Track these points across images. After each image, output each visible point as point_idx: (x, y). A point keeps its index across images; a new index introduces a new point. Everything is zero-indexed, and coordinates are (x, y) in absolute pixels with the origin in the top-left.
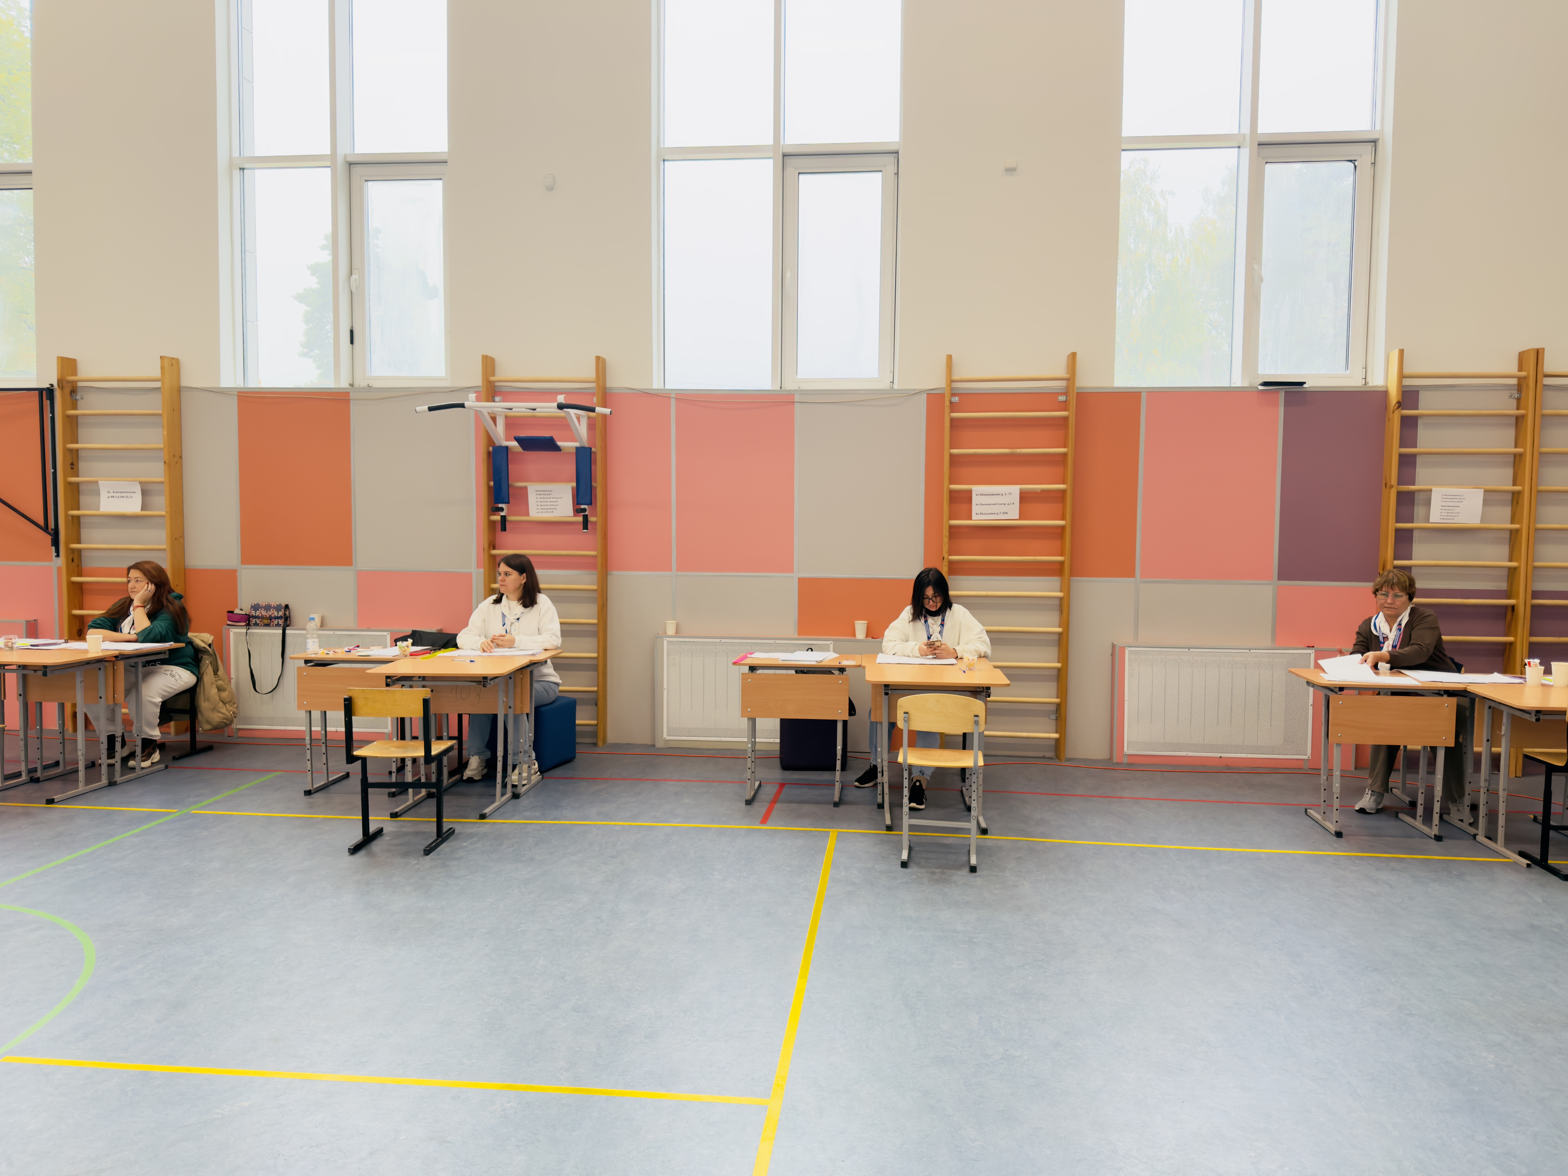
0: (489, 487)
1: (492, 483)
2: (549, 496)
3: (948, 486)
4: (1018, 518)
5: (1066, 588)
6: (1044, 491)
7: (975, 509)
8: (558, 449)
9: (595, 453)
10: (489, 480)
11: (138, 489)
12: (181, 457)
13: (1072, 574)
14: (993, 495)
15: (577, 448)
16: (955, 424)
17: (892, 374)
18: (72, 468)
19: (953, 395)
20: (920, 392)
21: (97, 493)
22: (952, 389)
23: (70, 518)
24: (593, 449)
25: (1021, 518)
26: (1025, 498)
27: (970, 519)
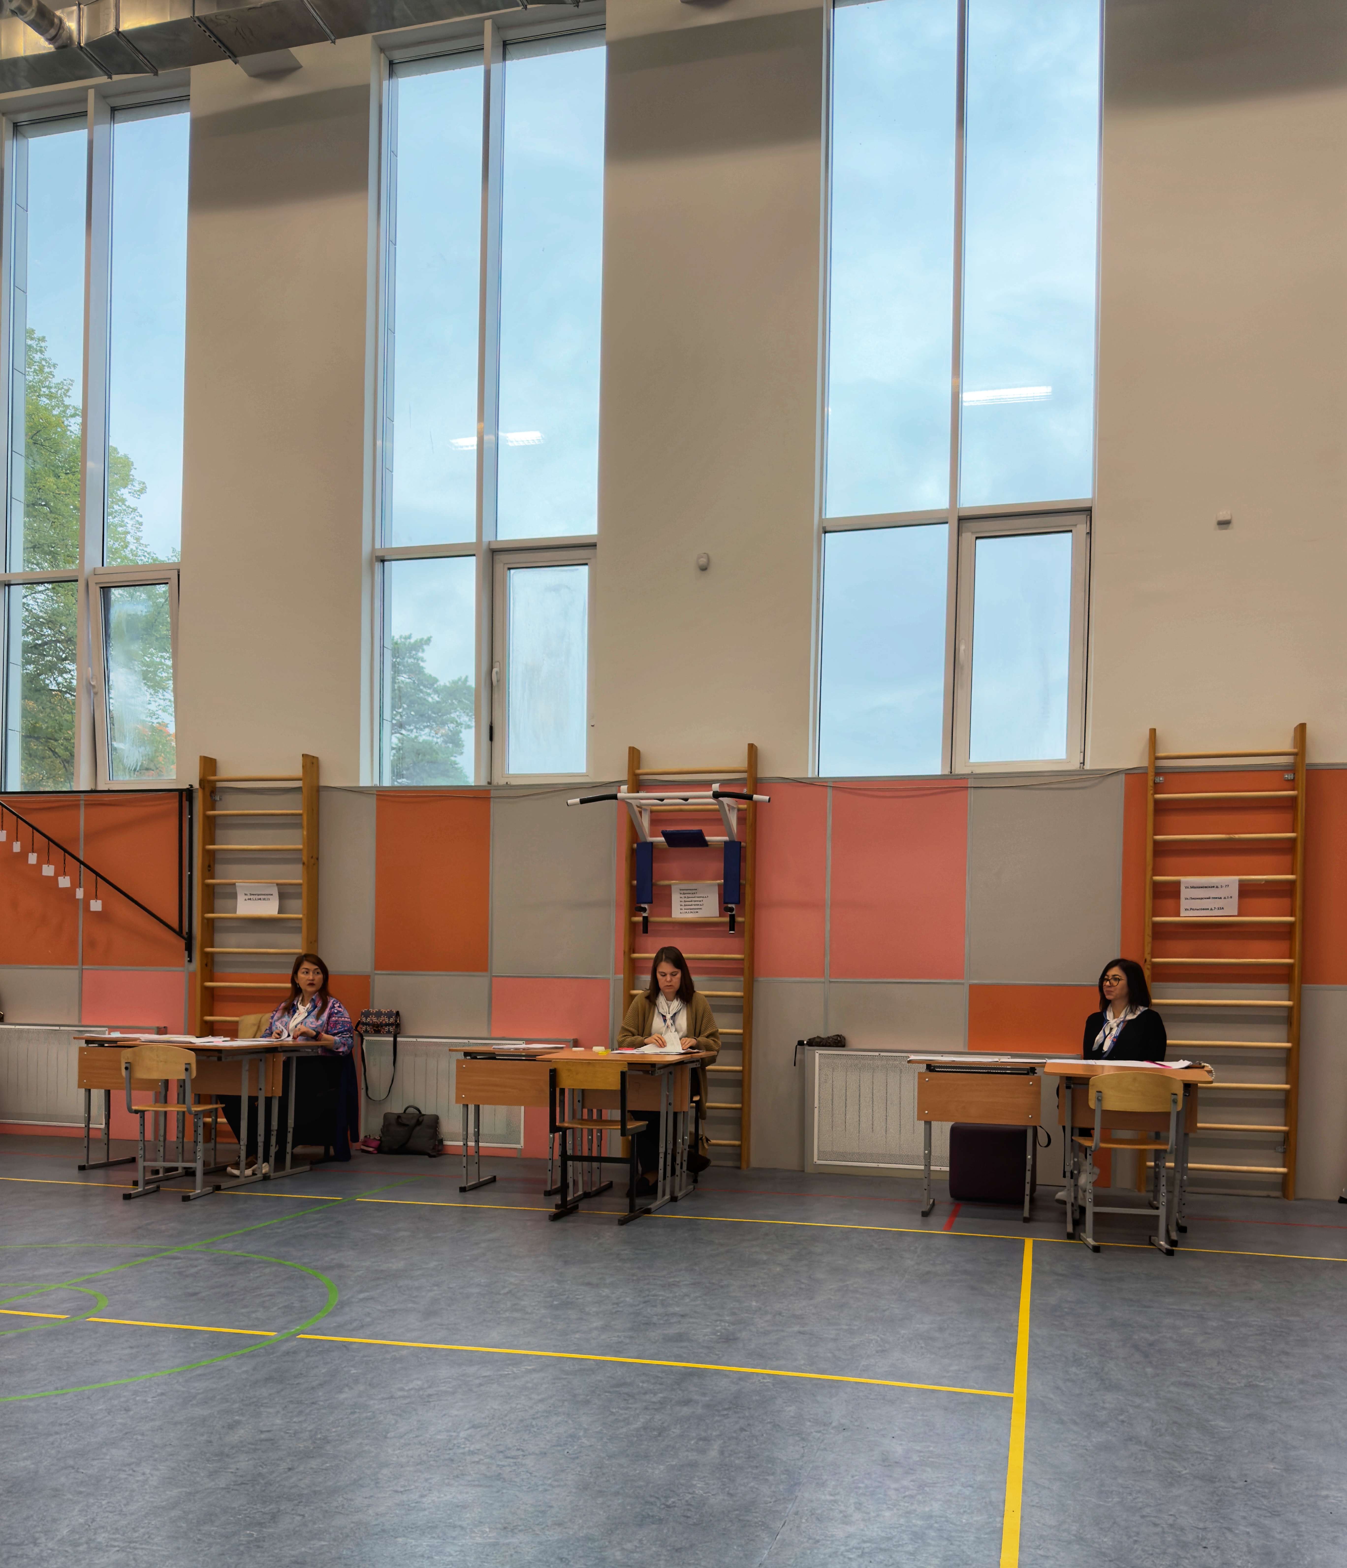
0: (632, 887)
1: (635, 882)
2: (693, 896)
3: (1151, 878)
4: (1236, 914)
5: (1297, 996)
6: (1268, 882)
7: (1184, 904)
8: (705, 844)
9: (745, 848)
10: (632, 878)
11: (275, 891)
12: (318, 859)
13: (1304, 979)
14: (1206, 887)
15: (726, 842)
16: (1161, 808)
17: (1082, 754)
18: (209, 870)
19: (1157, 774)
20: (1117, 772)
21: (234, 896)
22: (1157, 768)
23: (205, 921)
24: (743, 844)
25: (1240, 914)
26: (1246, 891)
27: (1179, 916)
